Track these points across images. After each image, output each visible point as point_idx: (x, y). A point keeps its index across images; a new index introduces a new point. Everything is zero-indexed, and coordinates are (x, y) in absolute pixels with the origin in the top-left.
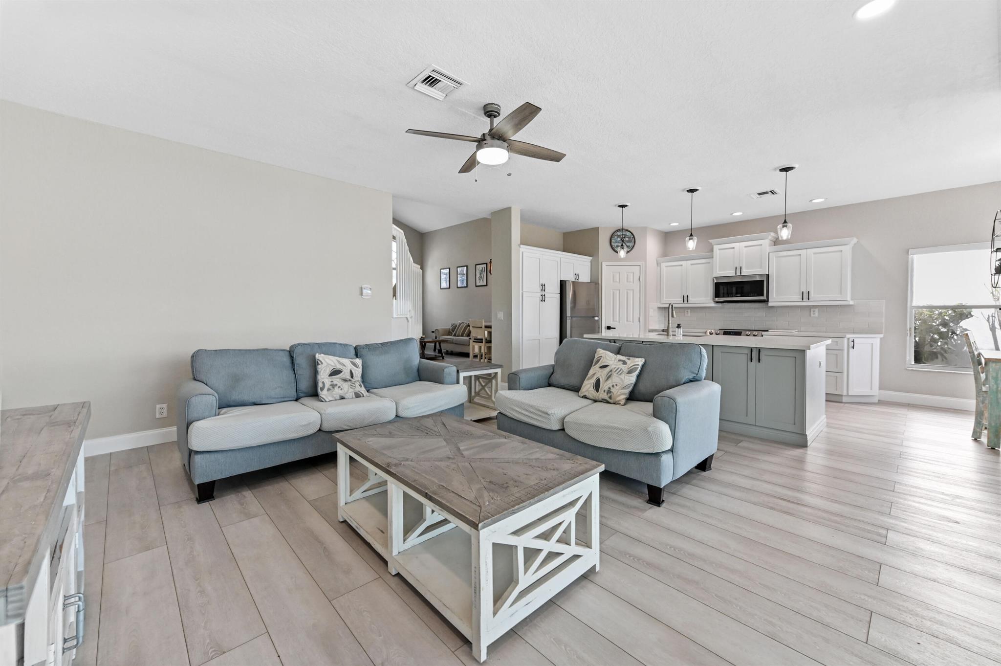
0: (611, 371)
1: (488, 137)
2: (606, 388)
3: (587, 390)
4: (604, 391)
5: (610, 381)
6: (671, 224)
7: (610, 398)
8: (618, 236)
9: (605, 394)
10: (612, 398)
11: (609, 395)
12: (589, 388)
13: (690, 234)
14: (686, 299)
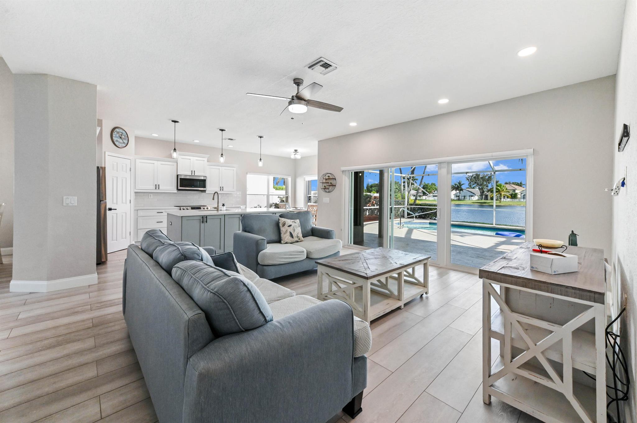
0: (294, 227)
1: (295, 98)
2: (296, 236)
3: (288, 239)
4: (296, 237)
5: (295, 232)
6: (153, 135)
7: (299, 239)
8: (118, 133)
9: (297, 238)
10: (300, 239)
11: (298, 238)
12: (288, 238)
13: (221, 154)
14: (157, 187)
